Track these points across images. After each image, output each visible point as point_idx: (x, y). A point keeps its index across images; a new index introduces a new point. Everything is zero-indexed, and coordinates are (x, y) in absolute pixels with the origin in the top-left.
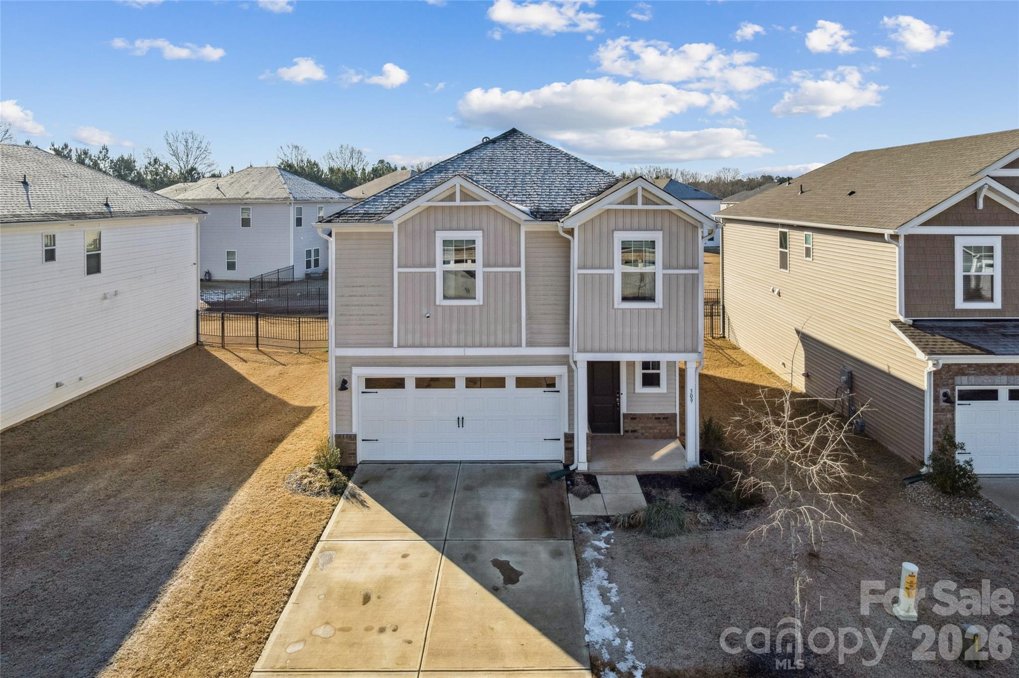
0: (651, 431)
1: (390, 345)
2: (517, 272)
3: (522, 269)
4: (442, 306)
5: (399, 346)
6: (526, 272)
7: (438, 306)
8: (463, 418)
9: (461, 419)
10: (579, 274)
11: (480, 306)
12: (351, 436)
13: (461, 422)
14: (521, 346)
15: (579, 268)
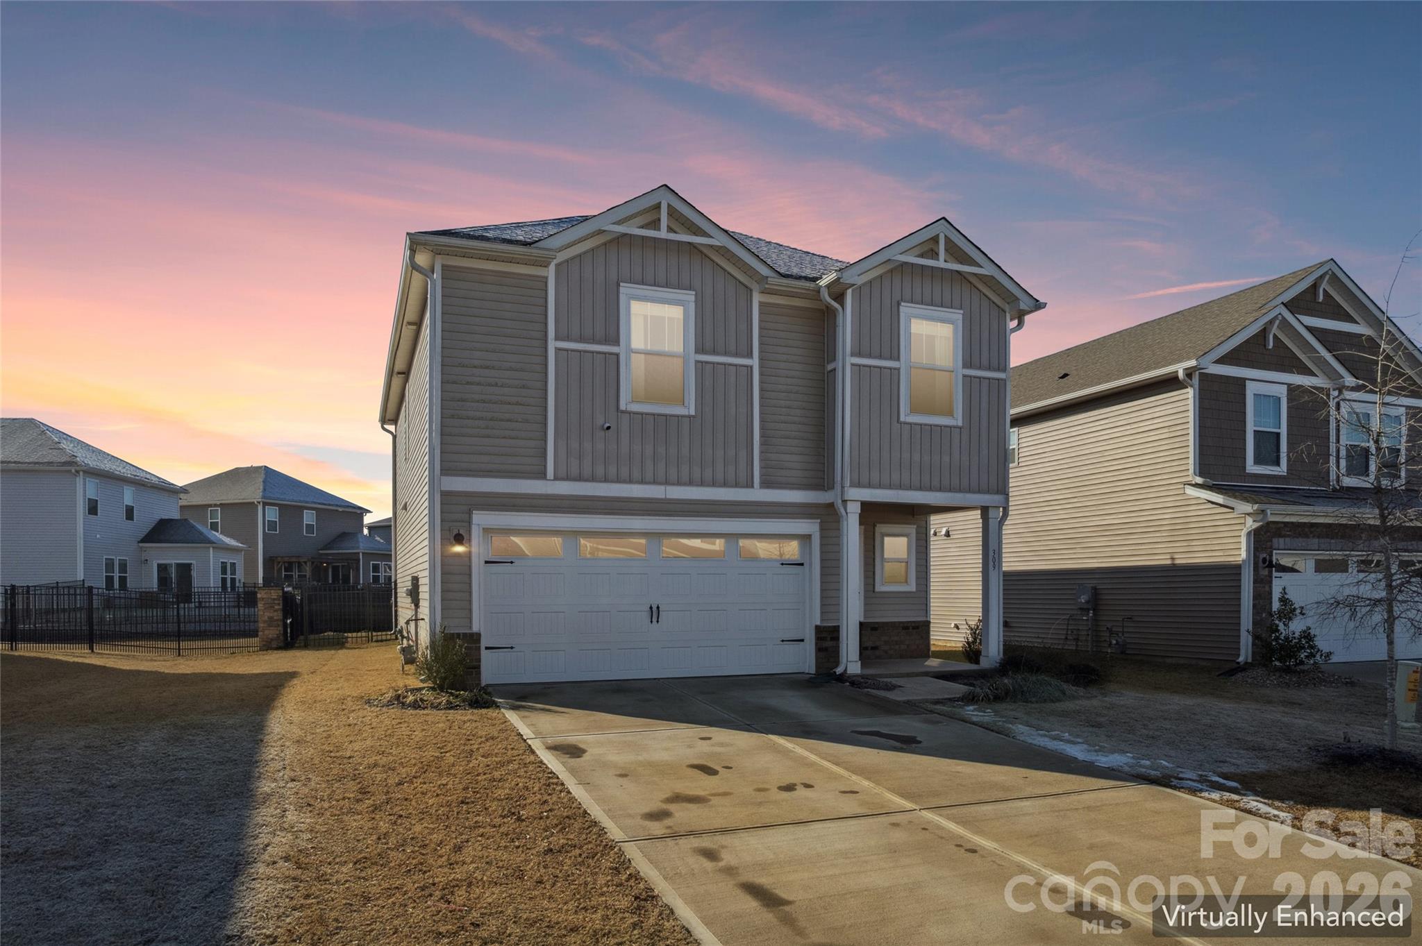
0: (897, 647)
1: (542, 475)
2: (747, 366)
3: (755, 362)
4: (630, 413)
5: (556, 478)
6: (761, 367)
7: (623, 412)
8: (658, 608)
9: (655, 609)
10: (853, 365)
11: (689, 417)
12: (472, 635)
13: (655, 613)
14: (752, 487)
15: (852, 355)
